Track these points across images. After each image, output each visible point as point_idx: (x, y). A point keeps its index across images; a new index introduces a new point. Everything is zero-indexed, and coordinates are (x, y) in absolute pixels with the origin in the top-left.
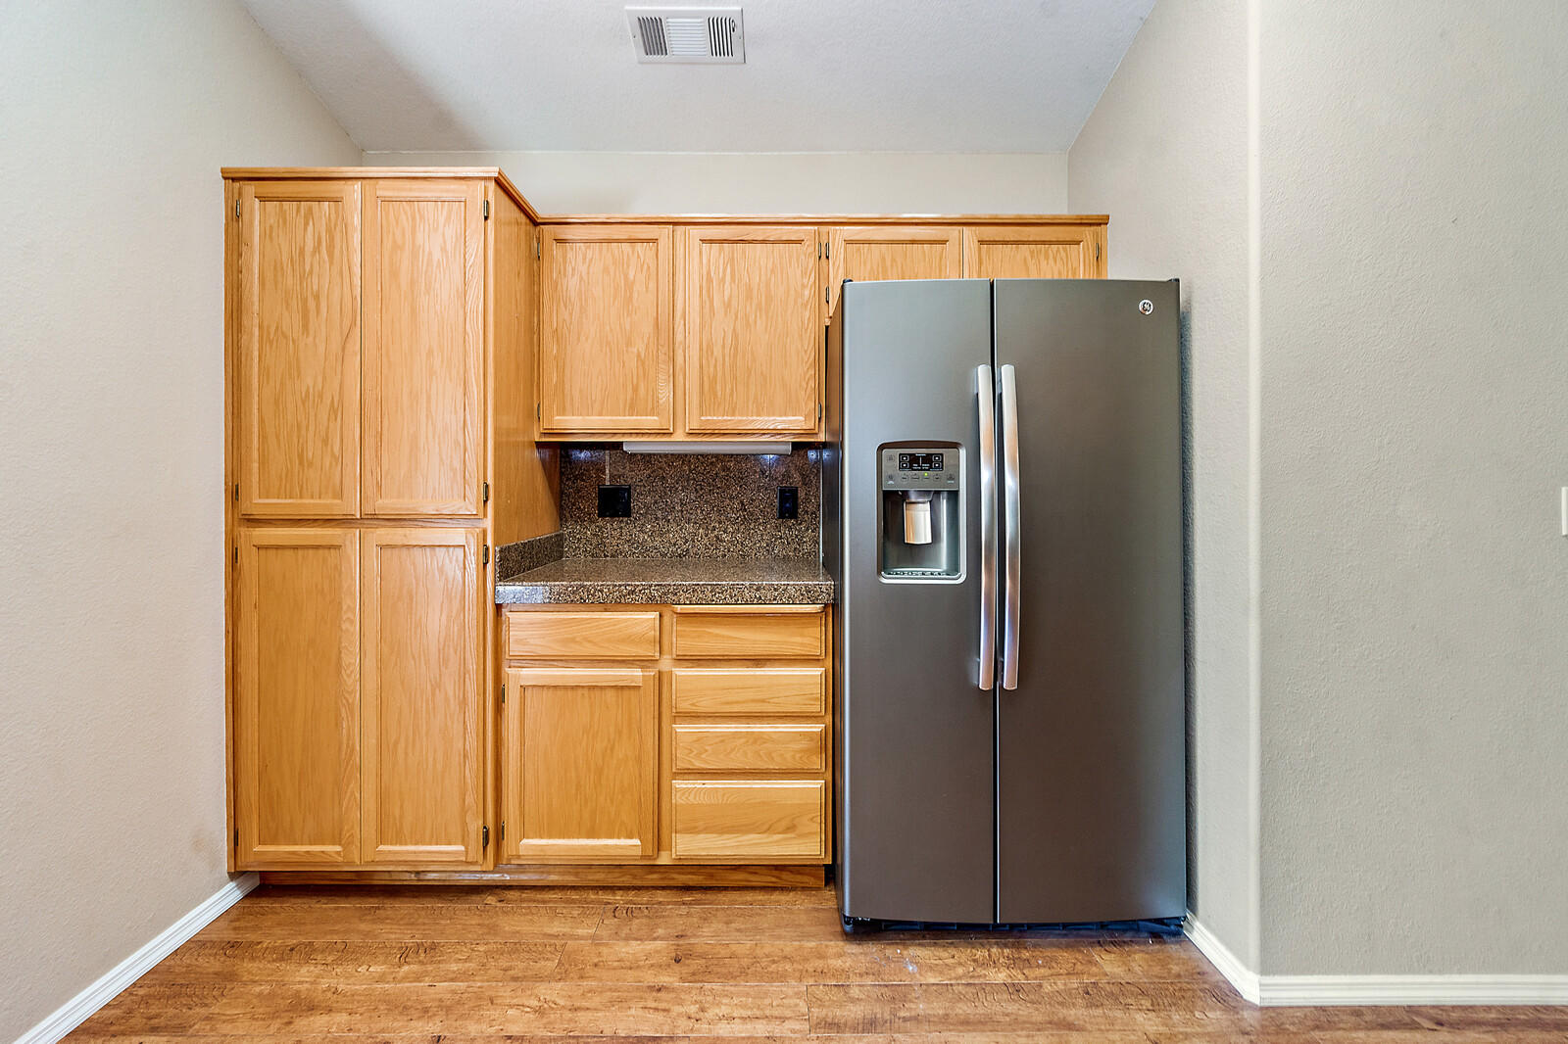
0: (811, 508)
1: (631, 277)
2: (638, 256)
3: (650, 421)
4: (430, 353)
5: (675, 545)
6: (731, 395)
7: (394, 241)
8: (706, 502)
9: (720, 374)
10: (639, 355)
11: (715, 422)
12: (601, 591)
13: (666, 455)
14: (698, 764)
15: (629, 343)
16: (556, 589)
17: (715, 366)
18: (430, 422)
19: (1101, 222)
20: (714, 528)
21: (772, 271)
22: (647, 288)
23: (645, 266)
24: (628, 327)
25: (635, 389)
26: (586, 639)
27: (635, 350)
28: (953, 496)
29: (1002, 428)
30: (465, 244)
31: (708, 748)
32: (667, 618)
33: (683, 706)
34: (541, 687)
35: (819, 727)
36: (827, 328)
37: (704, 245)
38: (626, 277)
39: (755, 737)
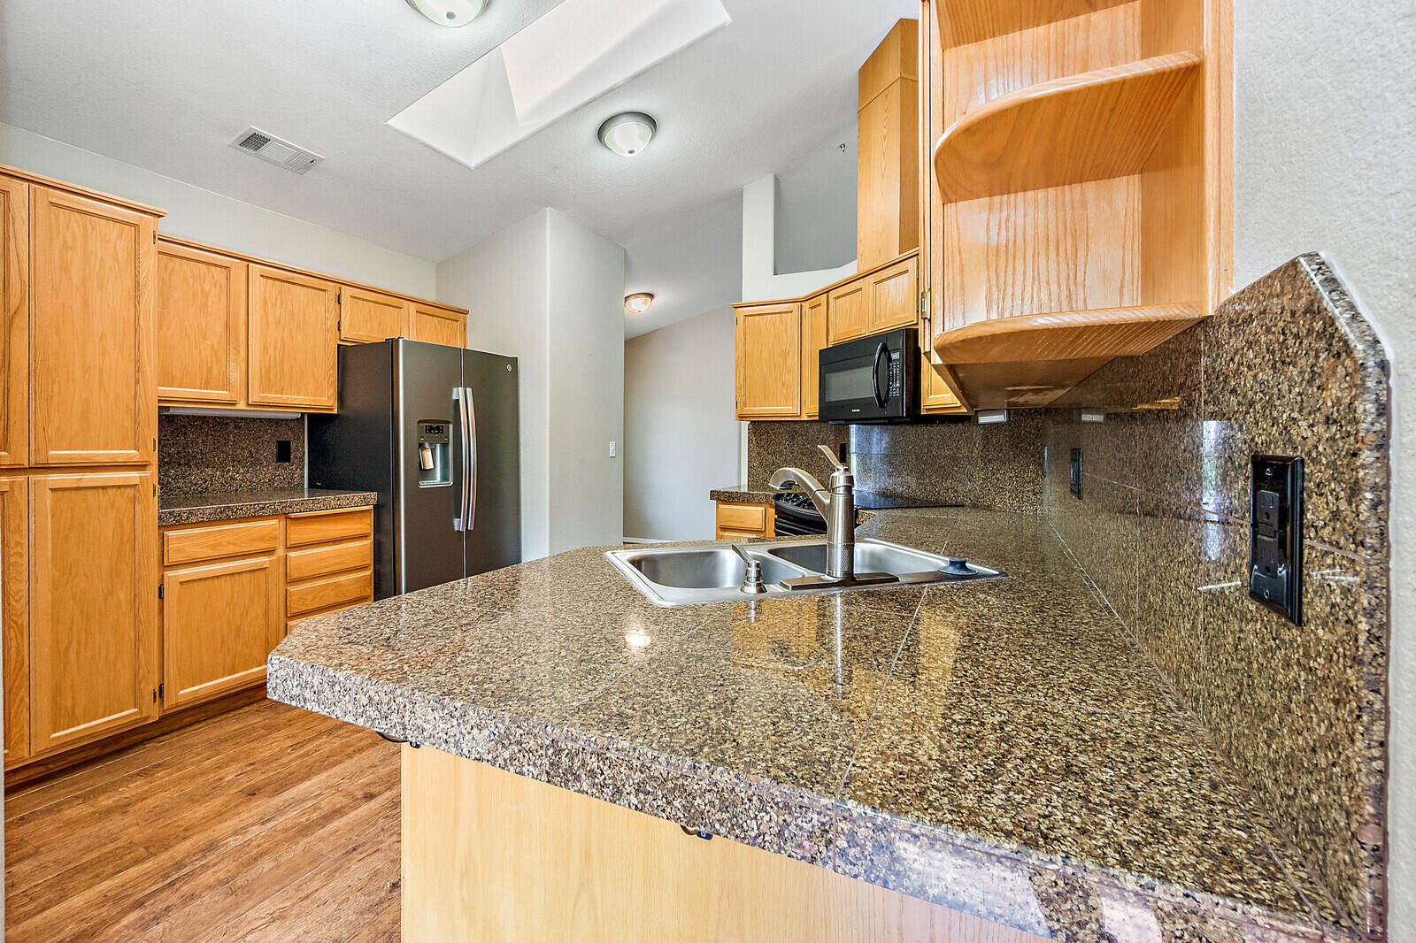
0: (299, 455)
1: (207, 289)
2: (213, 276)
3: (223, 394)
4: (102, 337)
5: (196, 484)
6: (281, 380)
7: (65, 242)
8: (222, 452)
9: (272, 367)
10: (212, 348)
11: (270, 398)
12: (241, 509)
13: (188, 417)
14: (304, 608)
15: (204, 337)
16: (208, 512)
17: (270, 361)
18: (103, 391)
19: (466, 313)
20: (229, 471)
21: (307, 305)
22: (219, 299)
23: (218, 285)
24: (204, 325)
25: (210, 371)
26: (229, 543)
27: (209, 342)
28: (445, 446)
29: (468, 416)
30: (136, 258)
31: (310, 597)
32: (283, 523)
33: (295, 575)
34: (195, 580)
35: (369, 572)
36: (339, 345)
37: (262, 279)
38: (202, 288)
39: (337, 585)
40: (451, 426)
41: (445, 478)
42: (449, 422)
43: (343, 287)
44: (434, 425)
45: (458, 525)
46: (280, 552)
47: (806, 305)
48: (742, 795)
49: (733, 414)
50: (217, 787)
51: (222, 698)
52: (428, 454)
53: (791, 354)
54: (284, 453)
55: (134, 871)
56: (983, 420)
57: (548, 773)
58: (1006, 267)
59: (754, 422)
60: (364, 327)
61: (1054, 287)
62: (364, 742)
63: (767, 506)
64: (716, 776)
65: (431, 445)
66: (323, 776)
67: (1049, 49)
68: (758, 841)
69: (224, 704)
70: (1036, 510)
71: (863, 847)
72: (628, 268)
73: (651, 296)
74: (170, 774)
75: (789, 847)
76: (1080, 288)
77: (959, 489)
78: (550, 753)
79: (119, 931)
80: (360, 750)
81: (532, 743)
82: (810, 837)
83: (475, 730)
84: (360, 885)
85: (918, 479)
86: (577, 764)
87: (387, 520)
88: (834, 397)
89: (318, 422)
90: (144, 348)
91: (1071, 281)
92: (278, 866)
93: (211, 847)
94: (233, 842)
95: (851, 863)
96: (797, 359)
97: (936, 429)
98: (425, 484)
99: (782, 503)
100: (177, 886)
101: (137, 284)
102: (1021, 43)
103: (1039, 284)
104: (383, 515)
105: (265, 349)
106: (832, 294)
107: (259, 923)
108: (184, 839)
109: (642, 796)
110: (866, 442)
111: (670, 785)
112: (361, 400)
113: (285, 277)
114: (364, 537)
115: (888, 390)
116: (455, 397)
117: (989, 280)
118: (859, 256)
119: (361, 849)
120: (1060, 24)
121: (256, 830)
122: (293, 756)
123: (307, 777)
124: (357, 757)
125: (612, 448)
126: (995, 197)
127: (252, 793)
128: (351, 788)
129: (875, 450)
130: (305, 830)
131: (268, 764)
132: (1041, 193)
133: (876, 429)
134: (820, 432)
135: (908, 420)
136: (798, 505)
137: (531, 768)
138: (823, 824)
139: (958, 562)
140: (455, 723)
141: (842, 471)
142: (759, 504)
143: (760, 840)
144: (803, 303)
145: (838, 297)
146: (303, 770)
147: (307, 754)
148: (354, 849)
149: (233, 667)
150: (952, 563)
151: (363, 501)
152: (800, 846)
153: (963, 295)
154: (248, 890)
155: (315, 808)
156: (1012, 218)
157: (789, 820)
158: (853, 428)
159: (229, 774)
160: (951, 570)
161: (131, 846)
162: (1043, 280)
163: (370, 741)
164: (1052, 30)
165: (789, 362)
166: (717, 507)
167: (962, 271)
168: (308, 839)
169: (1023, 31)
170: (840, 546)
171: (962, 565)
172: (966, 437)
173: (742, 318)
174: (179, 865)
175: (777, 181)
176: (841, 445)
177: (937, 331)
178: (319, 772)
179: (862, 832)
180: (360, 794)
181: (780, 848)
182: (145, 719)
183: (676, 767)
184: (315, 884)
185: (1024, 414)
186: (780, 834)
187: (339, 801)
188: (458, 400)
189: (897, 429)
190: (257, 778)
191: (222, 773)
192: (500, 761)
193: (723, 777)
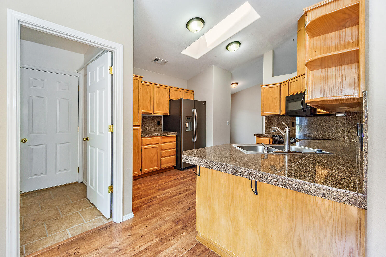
0: (161, 124)
3: (149, 112)
6: (159, 108)
8: (148, 123)
9: (158, 106)
10: (148, 102)
11: (157, 112)
12: (154, 135)
14: (164, 156)
15: (147, 100)
16: (149, 135)
20: (149, 127)
21: (164, 92)
22: (149, 92)
23: (149, 90)
24: (147, 98)
25: (148, 107)
26: (152, 141)
28: (190, 122)
29: (195, 115)
30: (139, 86)
31: (165, 154)
32: (161, 138)
33: (162, 149)
34: (146, 148)
35: (175, 149)
36: (169, 100)
37: (156, 88)
38: (147, 91)
39: (170, 152)
40: (192, 118)
41: (190, 129)
42: (191, 117)
43: (170, 88)
44: (189, 117)
45: (193, 140)
46: (160, 143)
47: (282, 85)
48: (264, 175)
49: (261, 114)
50: (152, 188)
51: (150, 172)
52: (187, 124)
53: (277, 98)
54: (159, 124)
55: (143, 199)
56: (337, 115)
57: (231, 173)
58: (325, 84)
59: (267, 116)
60: (174, 96)
61: (337, 88)
62: (177, 184)
63: (270, 138)
64: (260, 172)
65: (188, 122)
66: (171, 189)
67: (336, 37)
68: (267, 183)
69: (150, 174)
70: (355, 141)
71: (284, 183)
72: (232, 77)
73: (237, 83)
74: (144, 185)
75: (272, 183)
76: (344, 88)
77: (330, 135)
78: (231, 169)
79: (144, 207)
80: (177, 185)
81: (228, 168)
82: (275, 182)
83: (219, 166)
84: (182, 208)
85: (316, 132)
86: (236, 171)
87: (179, 138)
88: (290, 109)
89: (165, 117)
90: (140, 104)
91: (341, 87)
92: (167, 202)
93: (155, 197)
94: (158, 197)
95: (282, 185)
96: (279, 99)
97: (322, 118)
98: (187, 131)
99: (274, 137)
100: (151, 202)
101: (139, 91)
102: (329, 36)
103: (333, 87)
104: (178, 137)
105: (157, 102)
106: (290, 82)
107: (166, 210)
108: (150, 195)
109: (247, 176)
110: (301, 121)
111: (252, 174)
112: (174, 112)
113: (161, 87)
114: (174, 142)
115: (306, 107)
116: (193, 111)
117: (321, 87)
118: (298, 71)
119: (181, 202)
120: (338, 31)
121: (161, 196)
122: (164, 185)
123: (168, 188)
124: (176, 187)
125: (228, 123)
126: (323, 69)
127: (159, 190)
128: (177, 192)
129: (303, 124)
130: (170, 197)
131: (161, 185)
132: (334, 68)
133: (304, 118)
134: (286, 119)
135: (312, 115)
136: (279, 138)
137: (228, 172)
138: (277, 179)
139: (319, 150)
140: (215, 165)
141: (288, 128)
142: (268, 137)
143: (267, 182)
144: (281, 84)
145: (291, 82)
146: (167, 187)
147: (167, 185)
148: (180, 202)
149: (152, 167)
150: (318, 150)
151: (174, 134)
152: (274, 183)
153: (315, 90)
154: (163, 205)
155: (171, 194)
156: (327, 74)
157: (272, 179)
158: (297, 117)
159: (154, 186)
160: (318, 152)
161: (142, 195)
162: (335, 86)
163: (178, 184)
164: (336, 33)
165: (277, 100)
166: (256, 138)
167: (314, 85)
168: (171, 199)
169: (329, 33)
170: (287, 144)
171: (321, 151)
172: (332, 120)
173: (263, 89)
174: (150, 199)
175: (273, 51)
176: (293, 122)
177: (309, 98)
178: (170, 188)
179: (284, 181)
180: (179, 193)
181: (270, 183)
182: (139, 174)
183: (253, 171)
184: (174, 206)
185: (351, 113)
186: (270, 181)
187: (175, 194)
188: (193, 112)
189: (310, 118)
190: (159, 188)
191: (153, 186)
192: (223, 171)
193: (261, 173)
